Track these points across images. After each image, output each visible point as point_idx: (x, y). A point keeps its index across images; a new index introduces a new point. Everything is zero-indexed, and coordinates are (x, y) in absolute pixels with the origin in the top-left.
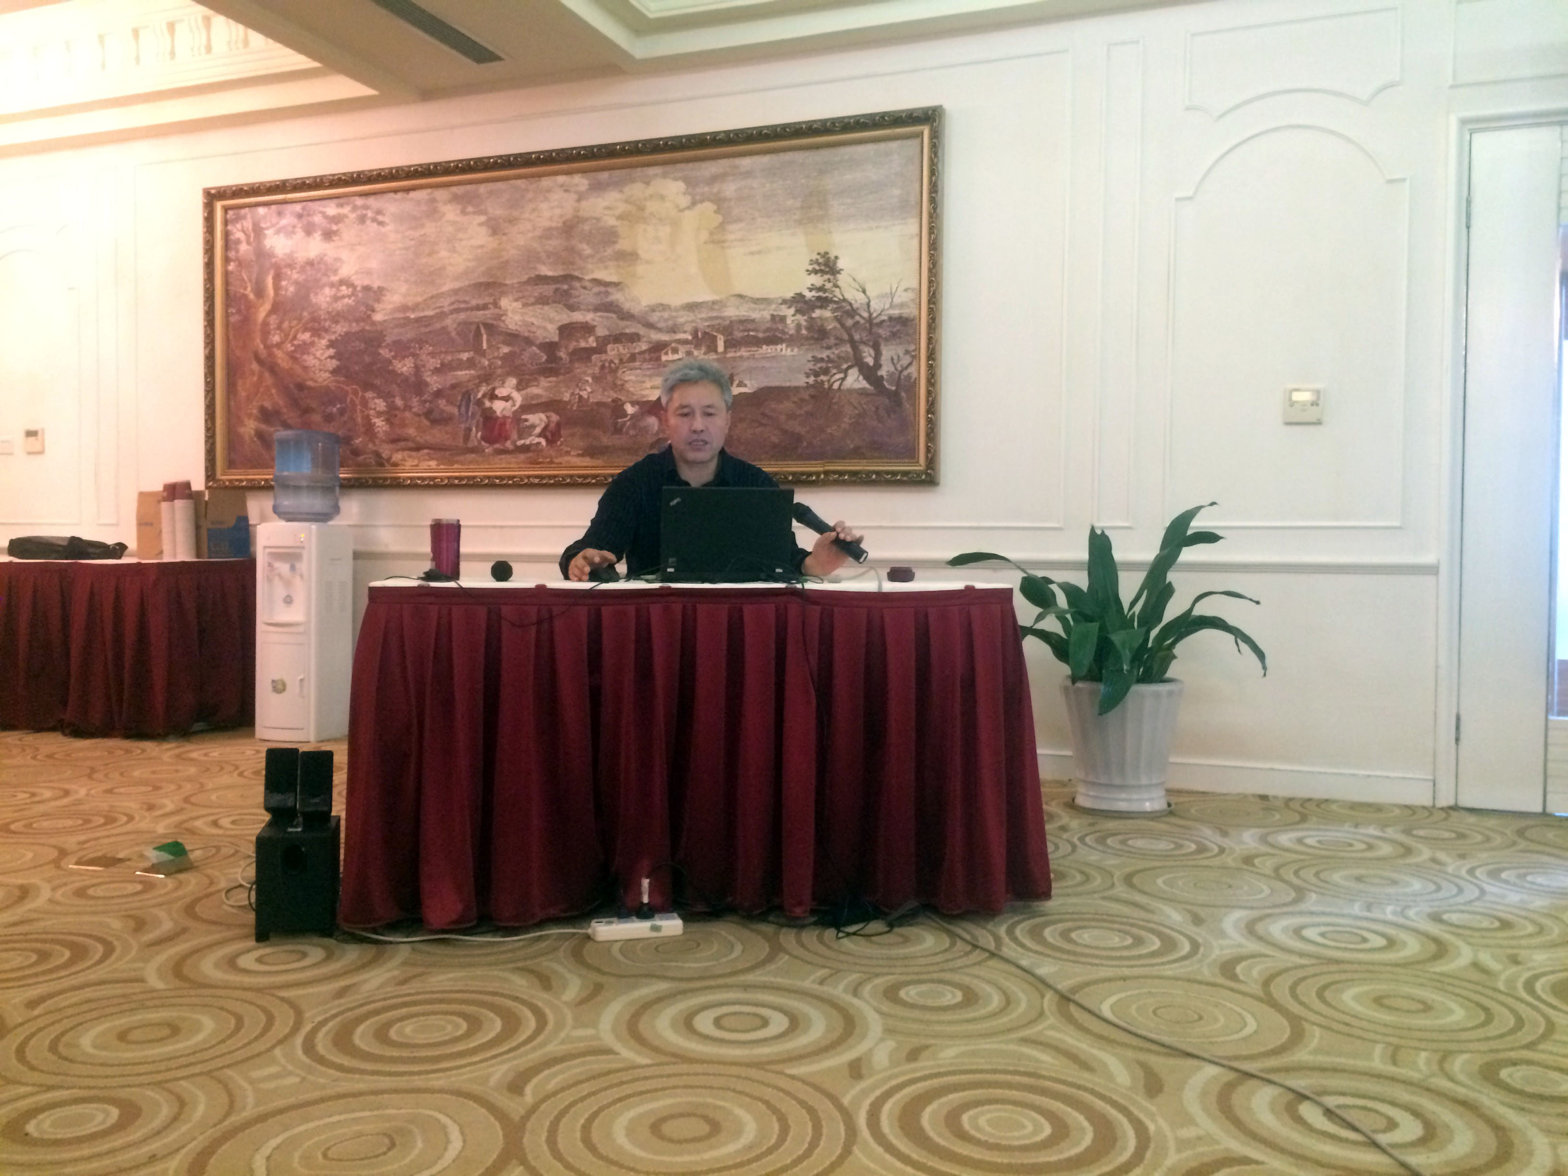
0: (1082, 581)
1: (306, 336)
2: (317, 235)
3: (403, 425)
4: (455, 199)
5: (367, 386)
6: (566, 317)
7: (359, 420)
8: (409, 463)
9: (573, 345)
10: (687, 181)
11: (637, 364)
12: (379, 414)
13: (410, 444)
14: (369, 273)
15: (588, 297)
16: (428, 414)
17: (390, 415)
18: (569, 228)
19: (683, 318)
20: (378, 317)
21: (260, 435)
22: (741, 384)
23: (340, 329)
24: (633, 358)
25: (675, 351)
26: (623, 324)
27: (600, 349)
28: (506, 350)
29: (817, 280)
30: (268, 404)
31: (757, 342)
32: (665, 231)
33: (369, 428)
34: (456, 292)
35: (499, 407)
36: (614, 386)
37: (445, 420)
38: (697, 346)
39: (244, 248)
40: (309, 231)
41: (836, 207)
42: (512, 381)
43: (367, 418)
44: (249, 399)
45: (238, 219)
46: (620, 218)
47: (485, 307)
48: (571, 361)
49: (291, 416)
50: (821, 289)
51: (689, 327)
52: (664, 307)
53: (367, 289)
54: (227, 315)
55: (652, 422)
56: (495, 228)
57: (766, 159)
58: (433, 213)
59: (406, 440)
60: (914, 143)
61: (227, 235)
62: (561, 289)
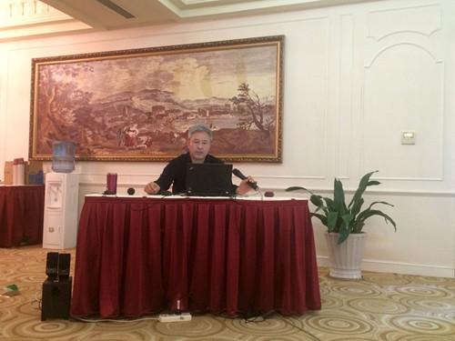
0: (332, 197)
1: (65, 109)
2: (71, 75)
3: (98, 140)
4: (118, 63)
5: (86, 126)
6: (155, 104)
7: (83, 138)
8: (99, 153)
9: (157, 113)
10: (196, 58)
11: (179, 120)
12: (90, 136)
13: (100, 146)
14: (87, 88)
15: (162, 97)
16: (106, 136)
17: (93, 136)
18: (157, 74)
19: (195, 104)
20: (90, 103)
21: (48, 142)
22: (215, 128)
23: (77, 107)
24: (177, 118)
25: (192, 116)
26: (174, 106)
27: (166, 115)
28: (134, 114)
29: (241, 93)
30: (51, 132)
31: (220, 113)
32: (189, 75)
33: (86, 141)
34: (117, 95)
35: (131, 134)
36: (171, 128)
37: (112, 138)
38: (200, 114)
39: (45, 79)
40: (67, 74)
41: (248, 68)
42: (136, 125)
43: (85, 137)
44: (45, 131)
45: (43, 69)
46: (174, 70)
47: (127, 100)
48: (156, 119)
49: (59, 136)
50: (243, 95)
51: (197, 108)
52: (189, 101)
53: (87, 93)
54: (38, 102)
55: (184, 140)
56: (131, 74)
57: (224, 52)
58: (110, 68)
59: (98, 145)
60: (275, 47)
61: (39, 74)
62: (153, 94)
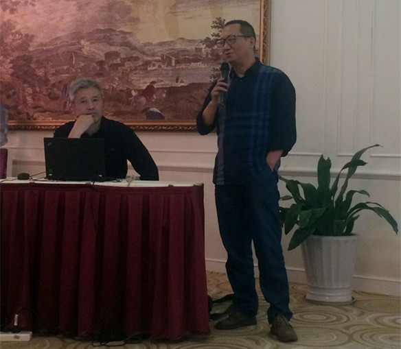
2: (8, 11)
3: (39, 100)
5: (25, 82)
6: (108, 49)
7: (21, 98)
8: (41, 118)
9: (111, 62)
11: (137, 71)
12: (30, 95)
13: (41, 109)
15: (118, 39)
16: (49, 95)
17: (34, 95)
19: (158, 49)
20: (31, 49)
22: (182, 82)
23: (16, 54)
24: (136, 69)
25: (154, 65)
26: (132, 52)
27: (122, 65)
28: (82, 64)
29: (216, 31)
31: (189, 61)
33: (25, 100)
34: (64, 37)
36: (128, 82)
37: (57, 98)
38: (163, 64)
40: (4, 9)
43: (24, 97)
47: (74, 44)
48: (110, 70)
50: (217, 35)
51: (160, 54)
52: (150, 44)
53: (27, 36)
59: (40, 107)
62: (107, 36)
